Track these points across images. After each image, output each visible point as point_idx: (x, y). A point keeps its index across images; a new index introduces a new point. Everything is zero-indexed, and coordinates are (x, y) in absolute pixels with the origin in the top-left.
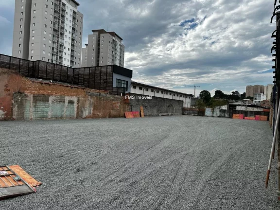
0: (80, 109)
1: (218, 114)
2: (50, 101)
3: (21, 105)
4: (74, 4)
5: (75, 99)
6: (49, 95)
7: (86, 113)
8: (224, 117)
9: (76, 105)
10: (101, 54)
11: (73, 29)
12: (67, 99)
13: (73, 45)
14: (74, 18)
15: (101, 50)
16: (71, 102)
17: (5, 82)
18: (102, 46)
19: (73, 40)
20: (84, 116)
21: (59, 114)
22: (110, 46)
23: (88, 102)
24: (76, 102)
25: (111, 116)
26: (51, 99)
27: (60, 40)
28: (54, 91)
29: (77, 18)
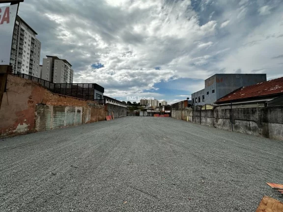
0: (84, 117)
1: (147, 114)
2: (66, 112)
3: (43, 117)
4: (32, 33)
5: (81, 109)
6: (65, 106)
7: (87, 119)
8: (150, 116)
9: (81, 113)
10: (55, 74)
11: (32, 52)
12: (77, 108)
13: (31, 64)
14: (32, 43)
15: (55, 71)
16: (79, 111)
17: (29, 93)
18: (55, 68)
19: (31, 60)
20: (86, 122)
21: (71, 122)
22: (63, 70)
23: (88, 111)
24: (82, 111)
25: (100, 120)
26: (66, 109)
27: (18, 59)
28: (68, 103)
29: (35, 44)
